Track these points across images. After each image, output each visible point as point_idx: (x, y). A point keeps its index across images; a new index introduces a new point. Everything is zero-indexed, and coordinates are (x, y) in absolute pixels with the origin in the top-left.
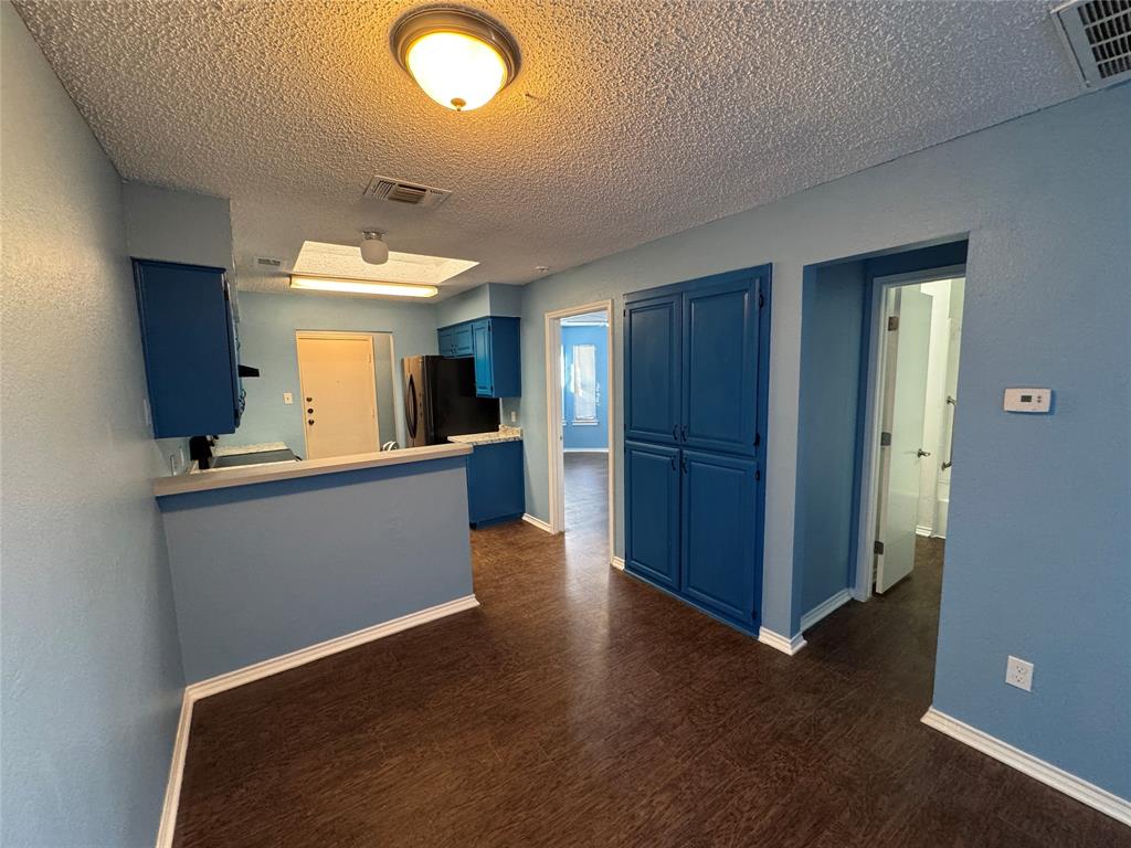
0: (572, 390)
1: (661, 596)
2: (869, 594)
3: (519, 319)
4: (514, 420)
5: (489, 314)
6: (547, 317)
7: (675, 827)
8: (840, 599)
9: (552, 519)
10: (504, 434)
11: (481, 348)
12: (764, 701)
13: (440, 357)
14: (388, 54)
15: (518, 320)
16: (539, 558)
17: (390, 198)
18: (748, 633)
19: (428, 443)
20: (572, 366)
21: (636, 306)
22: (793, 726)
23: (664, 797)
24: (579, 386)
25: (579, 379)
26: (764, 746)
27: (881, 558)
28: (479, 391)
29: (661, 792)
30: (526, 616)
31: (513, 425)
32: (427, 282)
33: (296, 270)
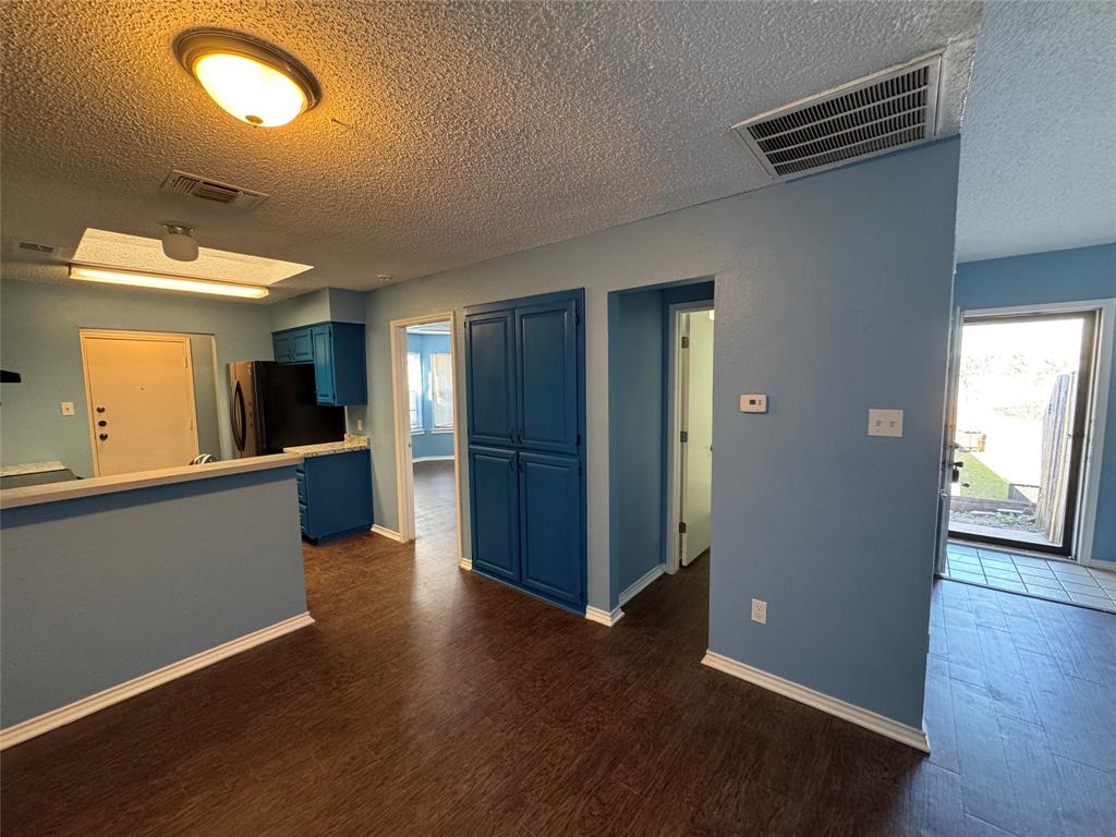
0: (430, 398)
1: (504, 591)
2: (677, 567)
3: (363, 325)
4: (360, 428)
5: (329, 319)
6: (393, 324)
7: (494, 791)
8: (655, 574)
9: (401, 529)
10: (350, 443)
11: (321, 354)
12: (584, 668)
13: (276, 362)
14: (172, 61)
15: (362, 327)
16: (385, 567)
17: (196, 195)
18: (577, 612)
19: (259, 454)
20: (430, 375)
21: (475, 318)
22: (604, 685)
23: (486, 769)
24: (438, 394)
25: (437, 388)
26: (578, 707)
27: (684, 535)
28: (320, 399)
29: (484, 764)
30: (366, 627)
31: (359, 434)
32: (256, 282)
33: (77, 258)
